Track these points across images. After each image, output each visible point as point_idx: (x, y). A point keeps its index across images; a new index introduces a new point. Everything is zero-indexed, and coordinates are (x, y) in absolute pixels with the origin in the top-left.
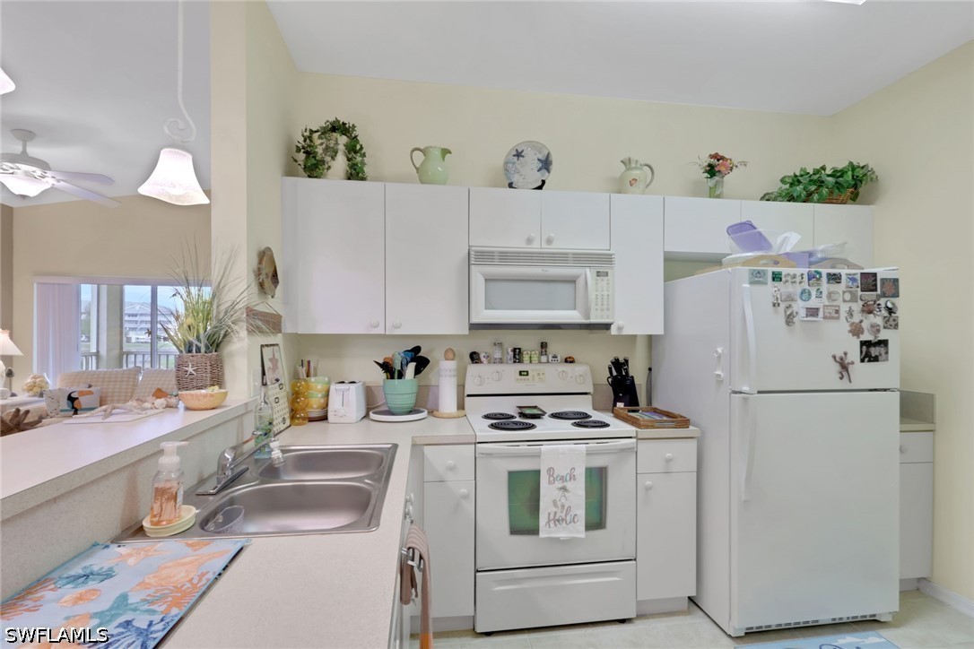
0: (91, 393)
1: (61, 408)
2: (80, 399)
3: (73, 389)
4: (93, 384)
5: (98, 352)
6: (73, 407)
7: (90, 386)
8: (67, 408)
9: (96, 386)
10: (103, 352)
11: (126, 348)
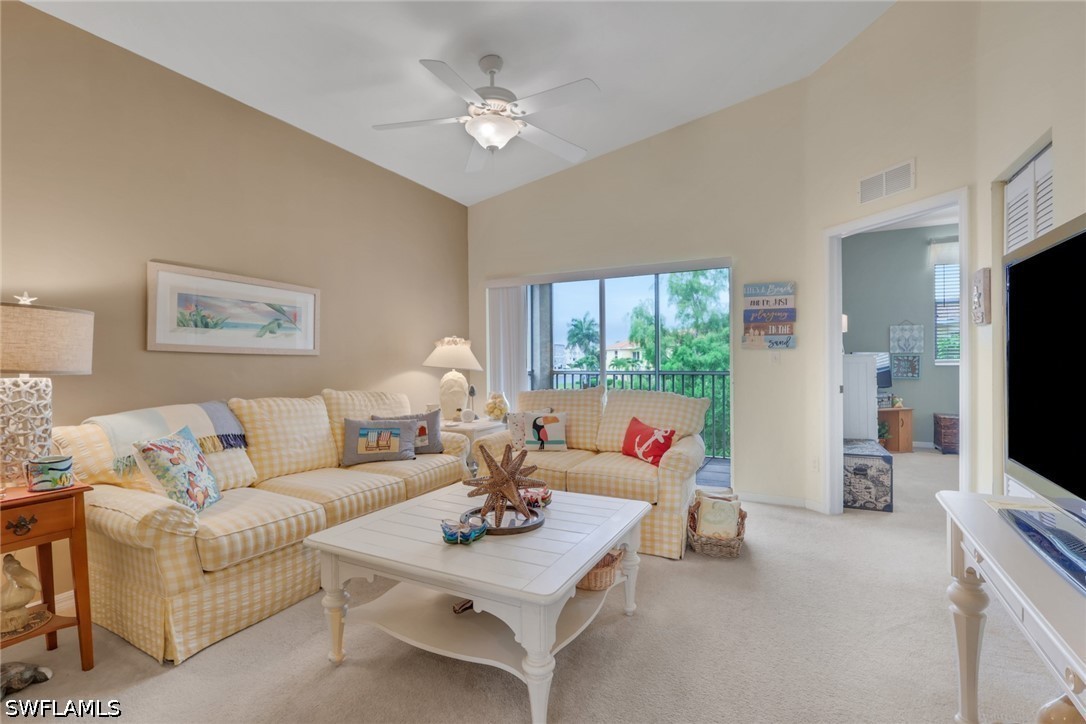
0: (555, 420)
1: (527, 438)
2: (547, 427)
3: (536, 414)
4: (554, 407)
5: (533, 371)
6: (539, 439)
7: (552, 411)
8: (534, 440)
9: (558, 410)
10: (537, 372)
11: (556, 366)
